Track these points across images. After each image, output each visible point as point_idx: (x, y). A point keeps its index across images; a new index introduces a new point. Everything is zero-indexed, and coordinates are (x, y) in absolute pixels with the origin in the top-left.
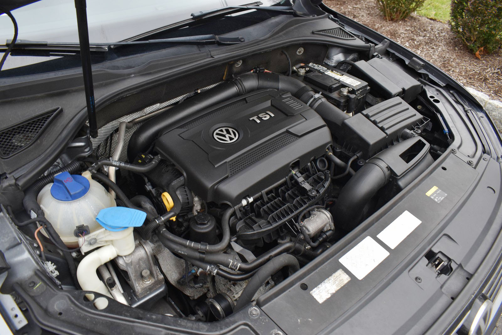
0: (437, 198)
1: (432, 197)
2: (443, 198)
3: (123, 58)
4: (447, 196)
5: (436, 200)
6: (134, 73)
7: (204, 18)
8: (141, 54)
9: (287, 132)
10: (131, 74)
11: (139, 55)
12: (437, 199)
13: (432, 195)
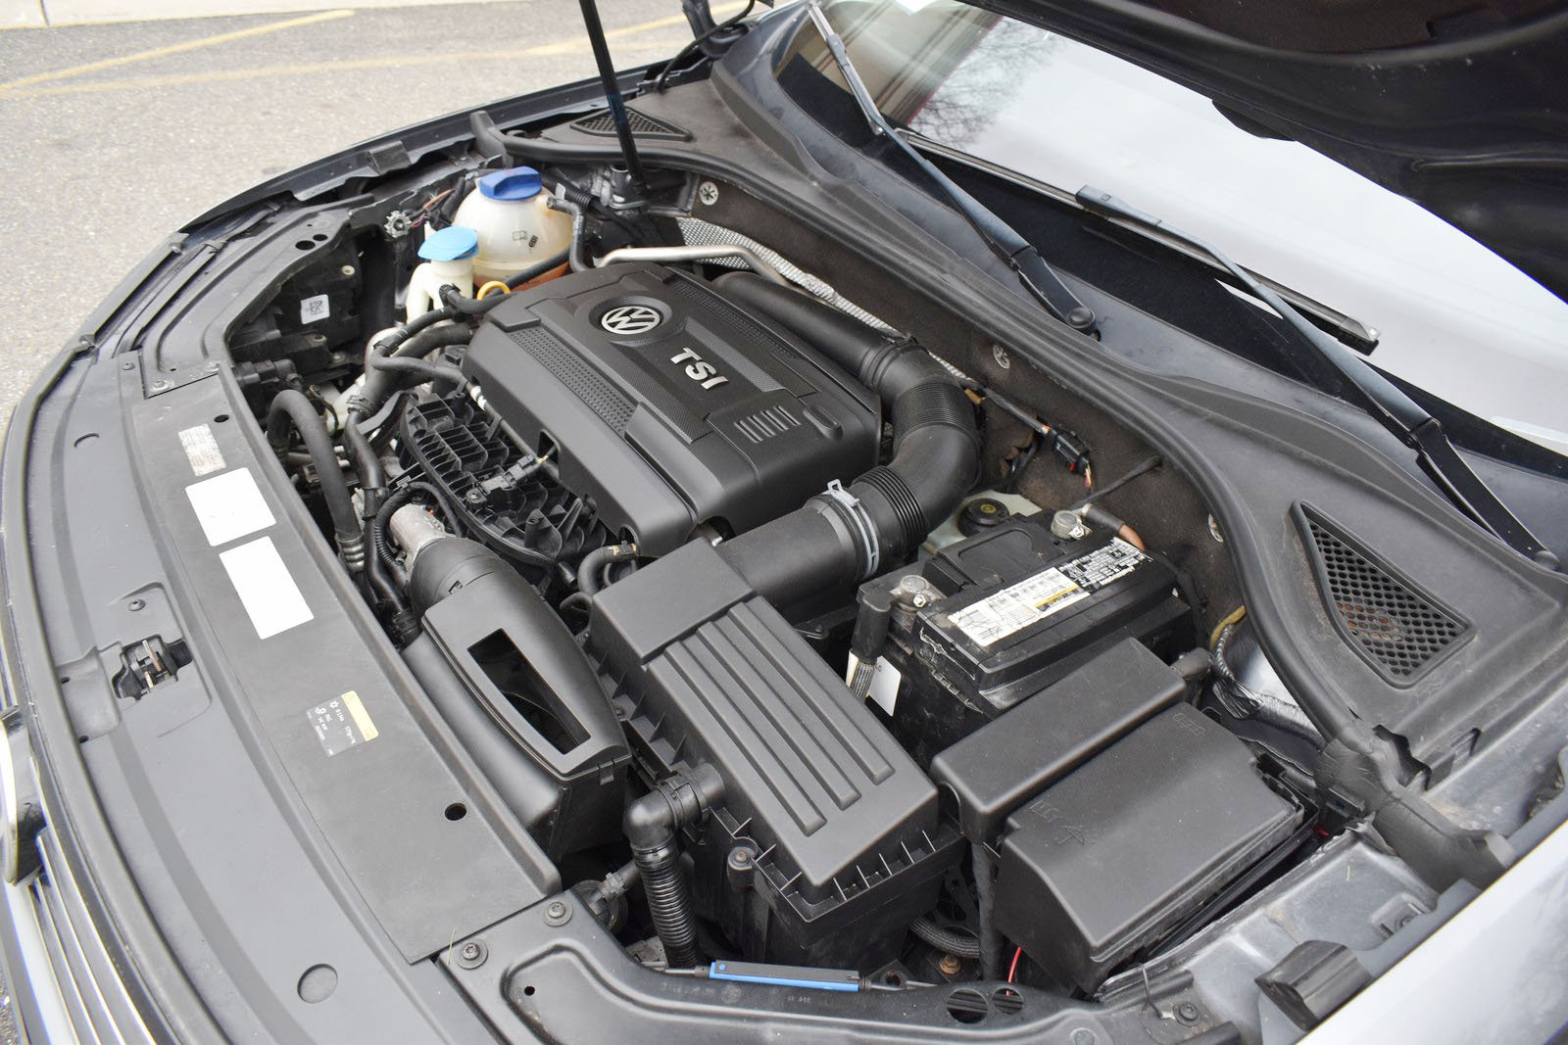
0: (328, 717)
1: (334, 704)
2: (322, 737)
3: (880, 165)
4: (324, 753)
5: (319, 711)
6: (819, 182)
7: (1111, 220)
8: (905, 182)
9: (635, 403)
10: (813, 178)
11: (901, 179)
12: (323, 716)
13: (343, 706)
